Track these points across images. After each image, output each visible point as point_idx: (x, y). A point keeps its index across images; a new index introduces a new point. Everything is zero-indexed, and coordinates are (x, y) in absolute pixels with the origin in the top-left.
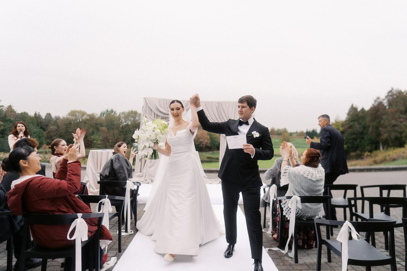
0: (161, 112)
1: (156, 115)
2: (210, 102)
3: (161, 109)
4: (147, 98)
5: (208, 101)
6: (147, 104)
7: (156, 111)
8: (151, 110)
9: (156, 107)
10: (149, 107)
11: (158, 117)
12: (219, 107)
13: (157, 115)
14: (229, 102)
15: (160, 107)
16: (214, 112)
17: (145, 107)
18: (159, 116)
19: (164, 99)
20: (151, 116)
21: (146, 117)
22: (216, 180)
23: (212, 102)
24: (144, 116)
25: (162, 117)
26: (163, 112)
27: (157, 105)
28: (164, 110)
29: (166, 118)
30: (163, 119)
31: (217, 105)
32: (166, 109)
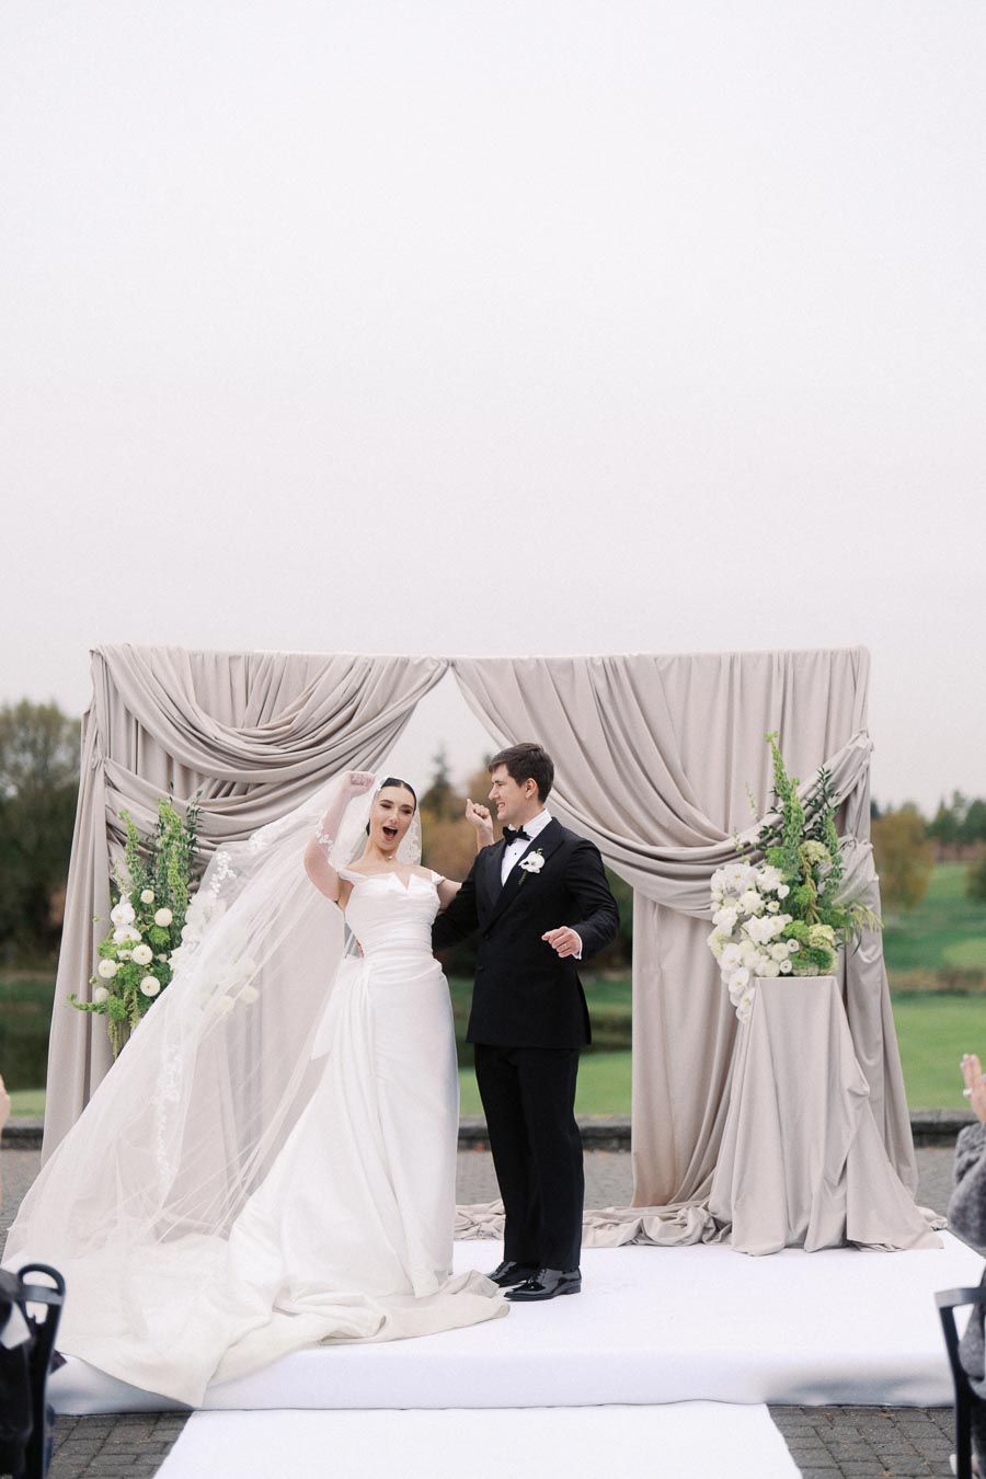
0: (212, 747)
1: (177, 771)
2: (549, 663)
3: (209, 727)
4: (115, 655)
5: (537, 660)
6: (112, 692)
7: (174, 739)
8: (144, 730)
9: (176, 713)
10: (128, 713)
11: (195, 779)
12: (618, 699)
13: (186, 770)
14: (686, 664)
15: (207, 712)
16: (583, 738)
17: (100, 713)
18: (202, 777)
19: (232, 659)
20: (146, 776)
21: (109, 783)
22: (606, 1216)
23: (571, 663)
24: (100, 779)
25: (224, 784)
26: (228, 746)
27: (183, 696)
28: (232, 730)
29: (249, 785)
30: (227, 795)
31: (601, 685)
32: (245, 730)
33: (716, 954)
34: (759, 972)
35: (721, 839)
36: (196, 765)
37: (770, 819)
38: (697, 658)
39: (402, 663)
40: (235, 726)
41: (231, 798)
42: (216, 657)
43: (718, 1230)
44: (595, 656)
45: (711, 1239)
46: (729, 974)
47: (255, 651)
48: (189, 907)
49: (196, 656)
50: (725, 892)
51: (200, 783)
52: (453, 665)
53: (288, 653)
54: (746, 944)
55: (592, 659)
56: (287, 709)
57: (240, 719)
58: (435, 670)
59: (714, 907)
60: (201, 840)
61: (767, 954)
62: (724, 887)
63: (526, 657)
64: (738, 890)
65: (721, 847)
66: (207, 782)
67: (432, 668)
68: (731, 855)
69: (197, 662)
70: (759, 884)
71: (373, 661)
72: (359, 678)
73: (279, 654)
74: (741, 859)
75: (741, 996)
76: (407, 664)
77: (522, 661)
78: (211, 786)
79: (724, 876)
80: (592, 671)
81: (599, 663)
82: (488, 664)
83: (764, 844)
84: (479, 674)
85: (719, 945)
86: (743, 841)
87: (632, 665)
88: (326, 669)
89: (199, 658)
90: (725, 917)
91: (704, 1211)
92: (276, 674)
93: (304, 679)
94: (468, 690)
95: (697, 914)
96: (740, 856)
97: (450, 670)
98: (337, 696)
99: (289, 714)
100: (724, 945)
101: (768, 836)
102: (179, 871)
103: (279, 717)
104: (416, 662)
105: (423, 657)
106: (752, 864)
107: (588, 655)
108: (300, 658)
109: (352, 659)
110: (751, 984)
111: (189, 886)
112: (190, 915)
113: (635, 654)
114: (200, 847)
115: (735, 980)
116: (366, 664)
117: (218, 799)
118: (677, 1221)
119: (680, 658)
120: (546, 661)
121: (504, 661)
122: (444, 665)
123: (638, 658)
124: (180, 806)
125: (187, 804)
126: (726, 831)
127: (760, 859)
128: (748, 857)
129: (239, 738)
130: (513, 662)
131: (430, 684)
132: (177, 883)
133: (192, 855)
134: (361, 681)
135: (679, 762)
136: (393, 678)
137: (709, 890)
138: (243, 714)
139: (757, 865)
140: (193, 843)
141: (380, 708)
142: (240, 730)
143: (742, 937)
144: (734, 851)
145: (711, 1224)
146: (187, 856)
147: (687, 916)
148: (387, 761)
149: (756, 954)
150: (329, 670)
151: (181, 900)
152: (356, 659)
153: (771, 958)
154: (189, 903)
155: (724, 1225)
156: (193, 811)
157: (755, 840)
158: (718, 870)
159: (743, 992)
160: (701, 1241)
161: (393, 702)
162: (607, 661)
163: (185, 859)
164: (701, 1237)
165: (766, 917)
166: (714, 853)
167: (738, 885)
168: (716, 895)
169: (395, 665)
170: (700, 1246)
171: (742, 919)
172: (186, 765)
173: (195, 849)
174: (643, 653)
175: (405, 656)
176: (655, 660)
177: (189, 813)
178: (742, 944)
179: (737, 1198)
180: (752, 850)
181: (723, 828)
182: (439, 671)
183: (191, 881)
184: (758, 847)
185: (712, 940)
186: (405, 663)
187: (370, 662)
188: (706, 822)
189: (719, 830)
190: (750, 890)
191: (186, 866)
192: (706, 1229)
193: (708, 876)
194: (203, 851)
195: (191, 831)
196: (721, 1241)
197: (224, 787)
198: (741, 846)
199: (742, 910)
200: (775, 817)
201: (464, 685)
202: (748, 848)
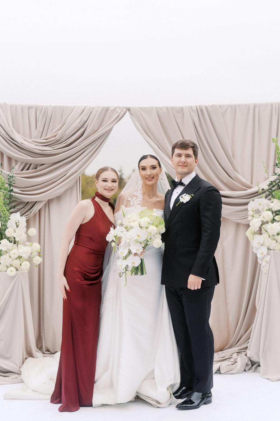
0: (20, 148)
1: (5, 159)
2: (173, 108)
3: (19, 138)
5: (167, 107)
11: (13, 163)
13: (10, 159)
14: (234, 109)
15: (18, 132)
18: (16, 161)
19: (29, 108)
23: (182, 109)
25: (26, 164)
26: (27, 147)
27: (7, 125)
28: (30, 140)
29: (38, 164)
30: (28, 169)
31: (196, 119)
32: (36, 140)
33: (249, 239)
34: (271, 248)
35: (250, 188)
36: (13, 156)
37: (273, 178)
38: (239, 106)
39: (106, 109)
40: (31, 139)
41: (30, 171)
42: (22, 107)
43: (253, 365)
44: (192, 105)
45: (249, 369)
46: (257, 249)
47: (40, 104)
48: (9, 220)
49: (13, 106)
50: (254, 211)
51: (16, 164)
52: (129, 110)
53: (54, 105)
54: (265, 235)
55: (191, 106)
56: (54, 130)
57: (33, 136)
58: (122, 112)
59: (250, 218)
60: (15, 190)
61: (275, 239)
62: (254, 209)
63: (162, 106)
64: (260, 210)
65: (250, 191)
66: (19, 164)
67: (119, 111)
68: (256, 194)
69: (14, 109)
70: (270, 207)
71: (93, 108)
72: (86, 116)
73: (50, 106)
74: (261, 196)
75: (263, 259)
76: (108, 110)
77: (160, 108)
78: (21, 165)
79: (253, 204)
80: (192, 112)
81: (195, 108)
82: (145, 109)
83: (271, 189)
84: (141, 114)
85: (252, 235)
86: (261, 188)
87: (210, 109)
88: (72, 111)
89: (14, 107)
90: (255, 223)
91: (245, 356)
92: (49, 115)
93: (62, 117)
94: (136, 121)
95: (240, 221)
96: (260, 194)
97: (128, 112)
98: (77, 124)
99: (56, 132)
100: (254, 236)
101: (272, 185)
102: (4, 204)
103: (51, 133)
104: (112, 108)
105: (116, 106)
106: (266, 197)
107: (190, 105)
108: (60, 107)
109: (84, 107)
110: (268, 254)
111: (11, 211)
112: (9, 224)
113: (211, 104)
114: (15, 193)
115: (261, 252)
116: (90, 110)
117: (24, 171)
118: (232, 360)
119: (231, 106)
120: (171, 107)
121: (152, 108)
122: (125, 110)
123: (213, 106)
124: (6, 174)
125: (8, 173)
126: (252, 183)
127: (269, 195)
128: (264, 195)
129: (34, 144)
130: (156, 108)
131: (119, 118)
132: (3, 209)
133: (11, 196)
134: (87, 117)
135: (231, 153)
136: (102, 116)
137: (247, 210)
138: (35, 133)
139: (267, 198)
140: (12, 191)
141: (96, 129)
142: (33, 140)
143: (262, 232)
144: (257, 192)
145: (249, 363)
146: (8, 197)
147: (234, 222)
148: (100, 153)
149: (270, 239)
150: (73, 112)
151: (5, 217)
152: (85, 107)
153: (277, 242)
154: (9, 219)
155: (255, 363)
156: (10, 176)
157: (266, 188)
158: (251, 202)
159: (264, 258)
160: (245, 370)
161: (102, 127)
162: (198, 108)
163: (8, 199)
164: (245, 369)
165: (275, 223)
166: (247, 194)
167: (260, 208)
168: (250, 213)
169: (103, 110)
170: (245, 372)
171: (263, 223)
172: (9, 156)
173: (12, 193)
174: (214, 104)
175: (108, 106)
176: (220, 107)
177: (9, 177)
178: (262, 235)
179: (263, 352)
180: (265, 192)
181: (250, 183)
182: (123, 112)
183: (10, 209)
184: (268, 190)
185: (248, 233)
186: (107, 109)
187: (92, 109)
188: (243, 180)
189: (248, 183)
190: (267, 210)
191: (8, 201)
192: (247, 365)
193: (246, 204)
194: (17, 195)
195: (10, 185)
196: (254, 371)
197: (27, 166)
198: (261, 190)
199: (263, 219)
200: (276, 177)
201: (134, 119)
202: (264, 191)
